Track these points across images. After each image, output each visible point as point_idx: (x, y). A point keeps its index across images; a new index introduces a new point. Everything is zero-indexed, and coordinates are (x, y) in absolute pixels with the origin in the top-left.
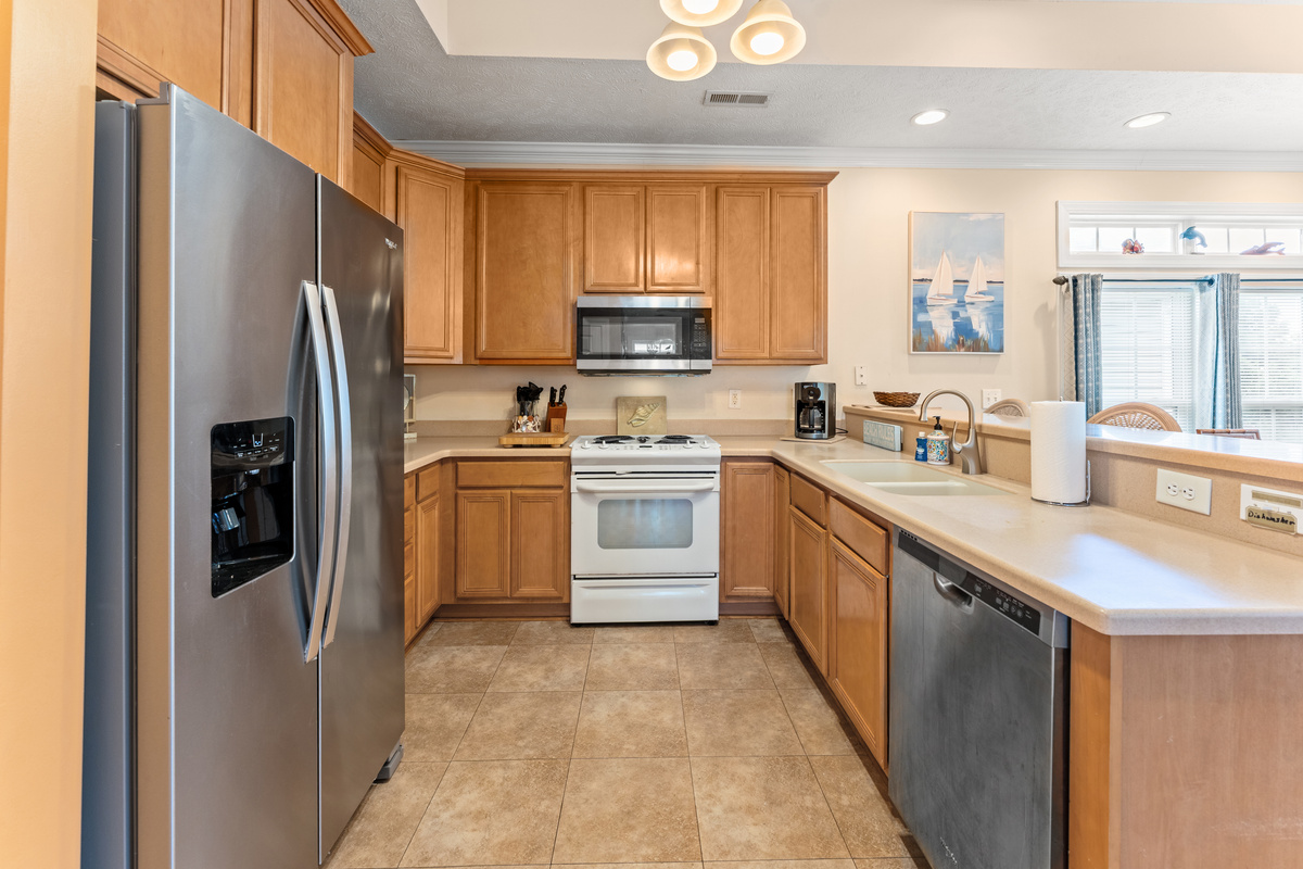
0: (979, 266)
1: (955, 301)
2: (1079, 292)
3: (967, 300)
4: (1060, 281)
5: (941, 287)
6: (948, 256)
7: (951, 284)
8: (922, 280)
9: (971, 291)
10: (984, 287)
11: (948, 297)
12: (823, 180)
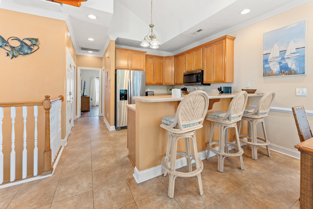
0: (291, 44)
1: (280, 58)
3: (286, 57)
5: (275, 53)
6: (277, 44)
7: (278, 53)
8: (267, 54)
9: (288, 53)
10: (294, 51)
11: (277, 57)
12: (224, 38)
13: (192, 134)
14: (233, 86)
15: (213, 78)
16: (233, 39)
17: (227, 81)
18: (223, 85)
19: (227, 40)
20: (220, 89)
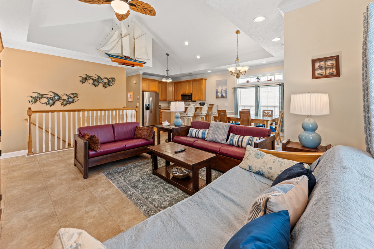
0: (224, 87)
1: (221, 92)
2: (235, 89)
4: (233, 88)
5: (219, 90)
6: (220, 86)
8: (217, 89)
10: (224, 90)
12: (202, 79)
13: (191, 117)
14: (206, 102)
15: (197, 98)
16: (206, 80)
17: (203, 100)
18: (201, 102)
19: (203, 80)
20: (200, 104)
